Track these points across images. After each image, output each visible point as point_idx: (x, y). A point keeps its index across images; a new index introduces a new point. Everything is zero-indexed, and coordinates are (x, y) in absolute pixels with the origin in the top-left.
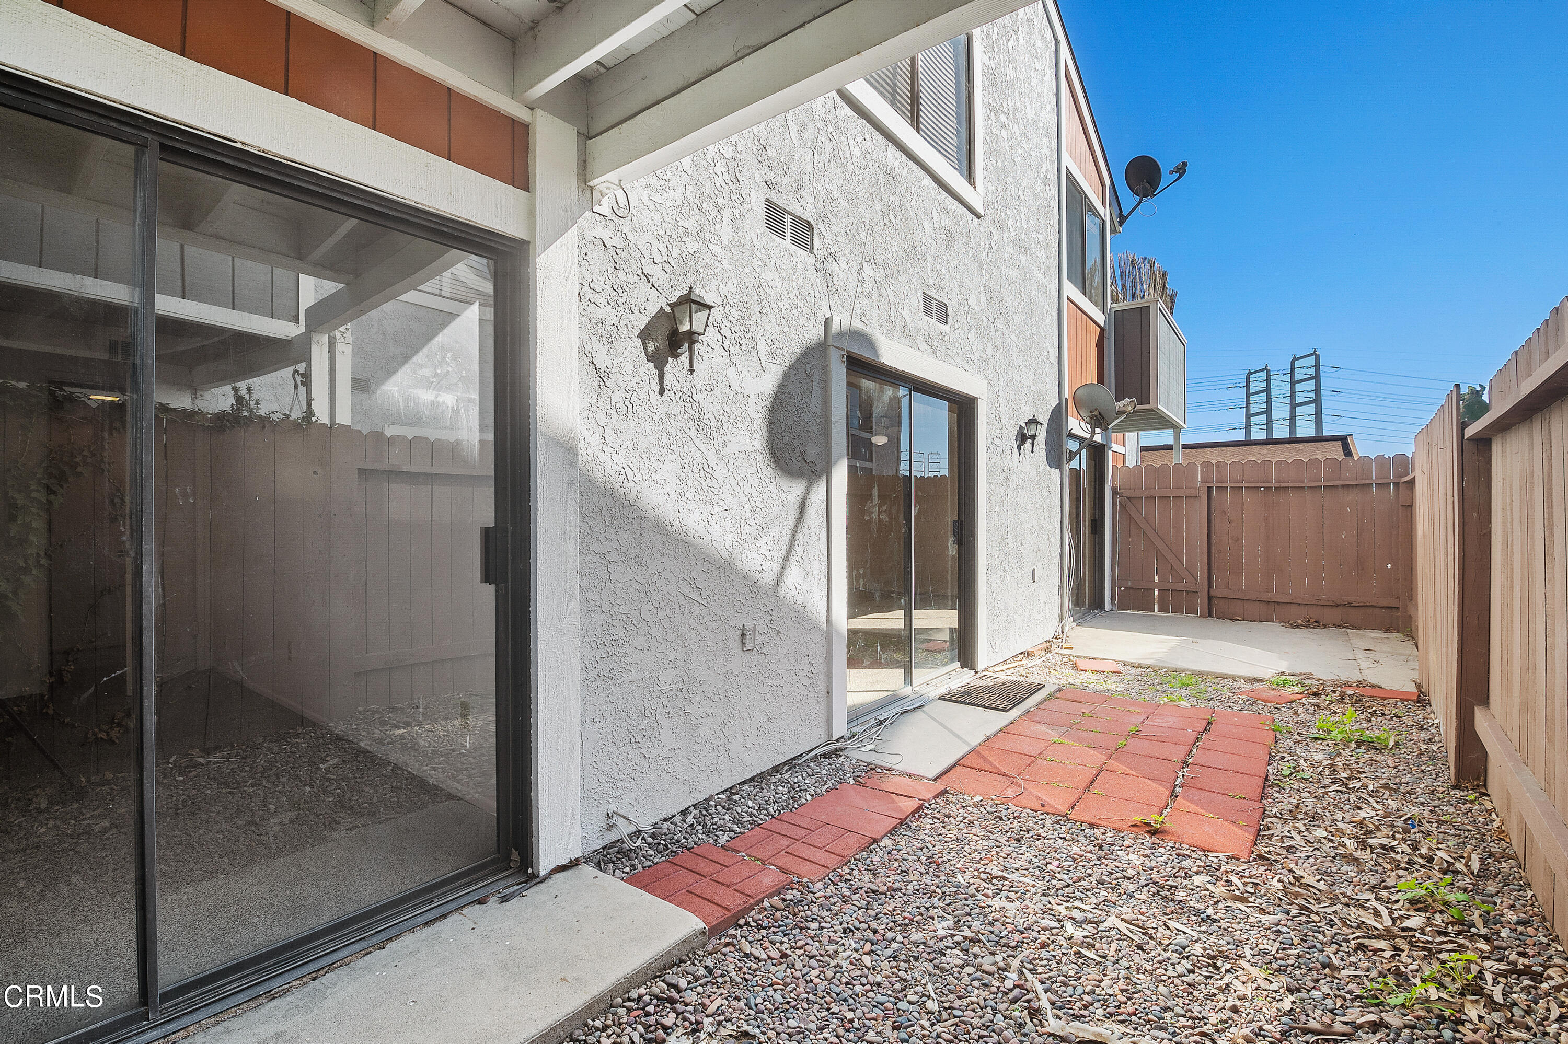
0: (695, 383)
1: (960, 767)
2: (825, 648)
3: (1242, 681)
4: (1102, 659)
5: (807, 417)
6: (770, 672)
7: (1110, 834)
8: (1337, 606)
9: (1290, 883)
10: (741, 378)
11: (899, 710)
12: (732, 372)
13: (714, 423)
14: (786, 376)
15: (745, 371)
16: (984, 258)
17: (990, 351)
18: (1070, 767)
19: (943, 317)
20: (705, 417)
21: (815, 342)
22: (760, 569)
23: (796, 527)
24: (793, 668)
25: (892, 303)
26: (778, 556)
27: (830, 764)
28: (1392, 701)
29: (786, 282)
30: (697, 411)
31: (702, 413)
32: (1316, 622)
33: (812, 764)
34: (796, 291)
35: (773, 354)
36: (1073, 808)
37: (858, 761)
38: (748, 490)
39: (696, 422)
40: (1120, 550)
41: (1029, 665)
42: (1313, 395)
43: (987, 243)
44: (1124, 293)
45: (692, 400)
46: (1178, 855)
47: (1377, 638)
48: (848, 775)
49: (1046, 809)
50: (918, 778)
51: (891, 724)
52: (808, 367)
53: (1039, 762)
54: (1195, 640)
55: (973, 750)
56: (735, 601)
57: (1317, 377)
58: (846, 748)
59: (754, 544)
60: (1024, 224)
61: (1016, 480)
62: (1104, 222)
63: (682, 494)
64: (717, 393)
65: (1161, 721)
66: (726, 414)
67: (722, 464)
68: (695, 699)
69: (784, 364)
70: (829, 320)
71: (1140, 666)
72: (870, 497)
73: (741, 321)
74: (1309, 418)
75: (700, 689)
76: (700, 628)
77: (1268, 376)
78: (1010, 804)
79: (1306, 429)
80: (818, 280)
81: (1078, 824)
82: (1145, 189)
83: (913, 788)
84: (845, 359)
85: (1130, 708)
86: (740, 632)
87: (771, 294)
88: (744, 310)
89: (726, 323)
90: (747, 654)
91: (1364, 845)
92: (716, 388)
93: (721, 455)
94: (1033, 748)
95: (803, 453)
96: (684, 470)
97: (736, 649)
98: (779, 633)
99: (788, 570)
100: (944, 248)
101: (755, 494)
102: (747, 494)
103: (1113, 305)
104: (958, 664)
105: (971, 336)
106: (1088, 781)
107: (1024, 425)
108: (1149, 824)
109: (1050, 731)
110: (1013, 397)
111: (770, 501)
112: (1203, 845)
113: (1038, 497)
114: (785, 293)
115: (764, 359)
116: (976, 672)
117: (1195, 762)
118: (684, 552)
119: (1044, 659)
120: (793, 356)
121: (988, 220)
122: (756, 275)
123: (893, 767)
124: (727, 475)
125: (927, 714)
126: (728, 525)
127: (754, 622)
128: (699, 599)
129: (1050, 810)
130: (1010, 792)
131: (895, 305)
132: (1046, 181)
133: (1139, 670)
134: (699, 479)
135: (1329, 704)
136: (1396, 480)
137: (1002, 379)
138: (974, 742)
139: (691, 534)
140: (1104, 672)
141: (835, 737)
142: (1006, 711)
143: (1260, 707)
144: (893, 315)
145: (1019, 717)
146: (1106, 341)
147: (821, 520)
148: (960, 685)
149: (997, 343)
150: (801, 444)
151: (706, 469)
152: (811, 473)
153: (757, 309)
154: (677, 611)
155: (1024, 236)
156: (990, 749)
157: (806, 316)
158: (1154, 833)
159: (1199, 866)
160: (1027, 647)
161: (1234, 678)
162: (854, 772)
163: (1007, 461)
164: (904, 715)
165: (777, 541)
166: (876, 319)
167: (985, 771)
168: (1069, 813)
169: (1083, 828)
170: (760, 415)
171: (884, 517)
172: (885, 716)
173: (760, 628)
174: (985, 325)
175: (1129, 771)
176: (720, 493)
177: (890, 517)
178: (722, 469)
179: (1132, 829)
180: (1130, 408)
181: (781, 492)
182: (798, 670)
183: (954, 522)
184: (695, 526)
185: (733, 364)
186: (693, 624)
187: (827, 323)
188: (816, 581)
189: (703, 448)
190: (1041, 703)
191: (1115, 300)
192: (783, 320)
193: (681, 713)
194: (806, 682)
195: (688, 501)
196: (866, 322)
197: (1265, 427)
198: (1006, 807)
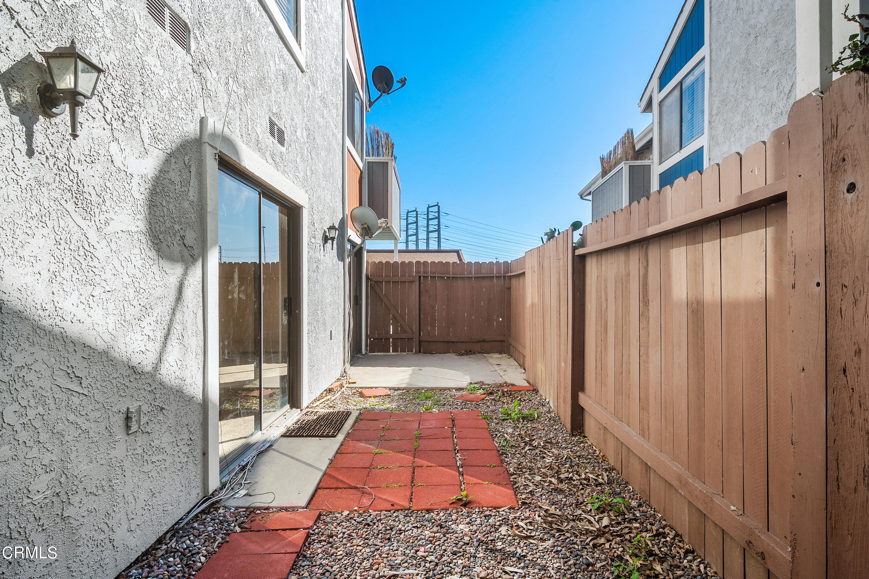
0: (73, 151)
1: (321, 490)
2: (201, 415)
3: (454, 390)
4: (376, 388)
5: (186, 205)
6: (154, 449)
7: (441, 514)
8: (479, 342)
9: (545, 516)
10: (124, 155)
11: (255, 453)
12: (114, 148)
13: (94, 198)
14: (167, 161)
15: (128, 150)
16: (305, 103)
17: (309, 174)
18: (395, 470)
19: (281, 141)
20: (85, 190)
21: (192, 136)
22: (144, 350)
23: (176, 306)
24: (174, 440)
25: (249, 119)
26: (160, 335)
27: (212, 520)
28: (523, 392)
29: (166, 73)
30: (75, 181)
31: (81, 186)
32: (470, 351)
33: (196, 525)
34: (175, 84)
35: (155, 138)
36: (411, 501)
37: (237, 508)
38: (131, 271)
39: (75, 195)
40: (371, 315)
41: (333, 398)
42: (437, 227)
43: (307, 93)
44: (373, 151)
45: (69, 170)
46: (485, 516)
47: (498, 358)
48: (233, 525)
49: (396, 507)
50: (293, 509)
51: (252, 466)
52: (187, 158)
53: (373, 471)
54: (420, 368)
55: (325, 474)
56: (119, 385)
57: (438, 218)
58: (221, 500)
59: (137, 325)
60: (326, 87)
61: (322, 268)
62: (362, 102)
63: (56, 274)
64: (98, 166)
65: (428, 424)
66: (108, 190)
67: (104, 243)
68: (75, 499)
69: (165, 151)
70: (205, 120)
71: (399, 389)
72: (232, 278)
73: (124, 97)
74: (435, 239)
75: (81, 487)
76: (80, 421)
77: (417, 214)
78: (370, 511)
79: (433, 246)
80: (194, 80)
81: (419, 512)
82: (384, 88)
83: (294, 519)
84: (217, 157)
85: (407, 419)
86: (125, 415)
87: (154, 79)
88: (127, 86)
89: (108, 94)
90: (132, 437)
91: (561, 481)
92: (97, 161)
93: (103, 233)
94: (365, 461)
95: (183, 238)
96: (59, 247)
97: (120, 434)
98: (162, 409)
99: (169, 348)
100: (282, 87)
101: (139, 275)
102: (131, 275)
103: (367, 158)
104: (288, 406)
105: (298, 160)
106: (410, 478)
107: (327, 230)
108: (460, 500)
109: (369, 446)
110: (320, 209)
111: (153, 282)
112: (494, 504)
113: (333, 280)
114: (166, 82)
115: (147, 141)
116: (301, 410)
117: (461, 448)
118: (61, 339)
119: (340, 392)
120: (174, 145)
121: (308, 75)
122: (139, 55)
123: (271, 505)
124: (110, 255)
125: (278, 451)
126: (111, 306)
127: (139, 403)
128: (78, 389)
129: (399, 507)
130: (366, 501)
131: (251, 121)
132: (336, 62)
133: (399, 392)
134: (77, 257)
135: (499, 398)
136: (504, 275)
137: (315, 195)
138: (324, 468)
139: (68, 318)
140: (380, 396)
141: (211, 492)
142: (335, 437)
143: (469, 405)
144: (250, 129)
145: (344, 439)
146: (363, 180)
147: (198, 299)
148: (293, 422)
149: (312, 168)
150: (182, 229)
151: (87, 247)
152: (189, 257)
153: (140, 90)
154: (52, 406)
155: (325, 96)
156: (337, 469)
157: (184, 109)
158: (465, 505)
159: (499, 521)
160: (327, 386)
161: (449, 389)
162: (237, 520)
163: (317, 254)
164: (260, 456)
165: (159, 320)
166: (238, 129)
167: (340, 488)
168: (411, 505)
169: (423, 514)
170: (143, 196)
171: (242, 296)
172: (246, 460)
173: (145, 408)
174: (306, 153)
175: (430, 464)
176: (102, 274)
177: (246, 296)
178: (105, 248)
179: (452, 506)
180: (384, 225)
181: (164, 273)
182: (179, 440)
183: (285, 299)
184: (74, 309)
185: (116, 139)
186: (72, 417)
187: (203, 121)
188: (194, 356)
189: (82, 223)
190: (353, 425)
191: (368, 155)
192: (164, 108)
193: (58, 520)
194: (186, 449)
195: (64, 282)
196: (231, 129)
197: (415, 243)
198: (368, 514)
